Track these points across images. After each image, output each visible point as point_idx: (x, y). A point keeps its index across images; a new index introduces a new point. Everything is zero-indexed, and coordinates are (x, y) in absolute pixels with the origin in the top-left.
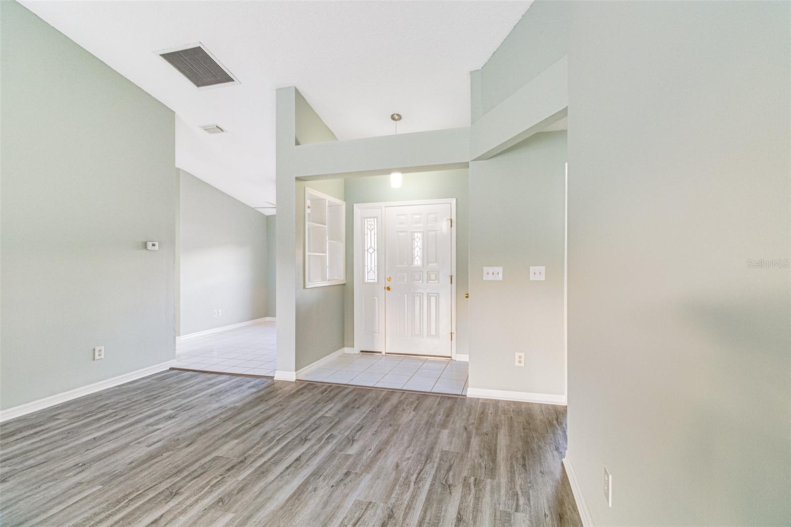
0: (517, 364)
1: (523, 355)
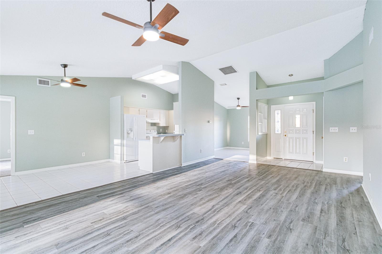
0: (345, 161)
1: (347, 158)
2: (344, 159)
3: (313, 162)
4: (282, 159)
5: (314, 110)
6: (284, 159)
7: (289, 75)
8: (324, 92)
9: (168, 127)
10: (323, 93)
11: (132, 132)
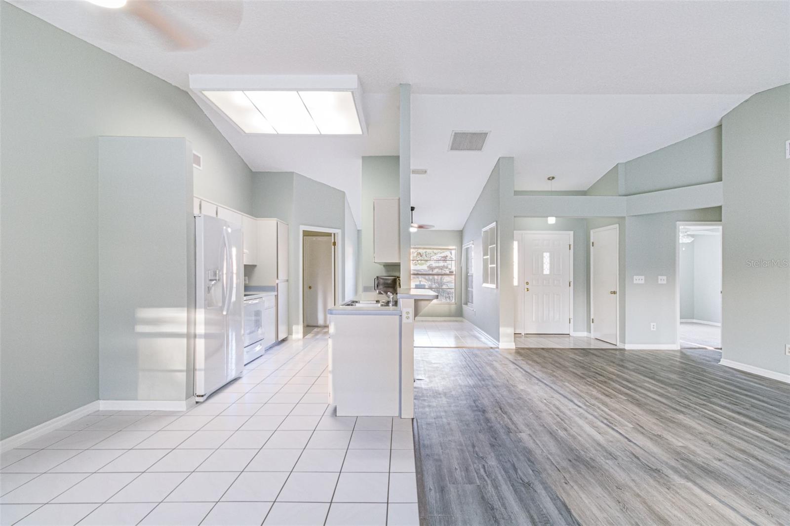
2: (652, 327)
3: (569, 334)
4: (521, 334)
5: (571, 246)
6: (523, 335)
7: (549, 179)
8: (627, 218)
9: (255, 266)
10: (624, 217)
11: (220, 284)
